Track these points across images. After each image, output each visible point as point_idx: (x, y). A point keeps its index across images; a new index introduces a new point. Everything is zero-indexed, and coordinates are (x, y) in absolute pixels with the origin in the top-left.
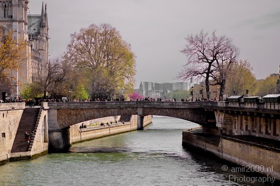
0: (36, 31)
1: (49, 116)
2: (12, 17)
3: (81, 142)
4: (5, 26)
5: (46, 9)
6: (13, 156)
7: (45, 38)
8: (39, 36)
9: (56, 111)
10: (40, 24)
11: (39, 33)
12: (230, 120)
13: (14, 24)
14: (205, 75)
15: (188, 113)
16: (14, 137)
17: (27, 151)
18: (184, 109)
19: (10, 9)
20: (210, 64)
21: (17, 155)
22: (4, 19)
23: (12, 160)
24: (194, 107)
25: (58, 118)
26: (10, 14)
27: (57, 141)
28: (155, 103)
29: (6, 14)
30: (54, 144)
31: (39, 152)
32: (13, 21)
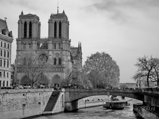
0: (76, 55)
1: (65, 95)
2: (62, 48)
3: (86, 108)
4: (59, 53)
5: (81, 45)
6: (43, 113)
7: (80, 58)
8: (77, 58)
9: (68, 93)
10: (78, 52)
11: (77, 56)
12: (150, 99)
13: (63, 52)
14: (147, 76)
15: (132, 95)
16: (46, 104)
17: (51, 111)
18: (130, 93)
19: (61, 45)
20: (149, 71)
21: (46, 113)
22: (59, 50)
23: (43, 115)
24: (135, 92)
25: (70, 96)
26: (61, 47)
27: (69, 107)
28: (116, 90)
29: (60, 47)
30: (67, 108)
31: (58, 111)
32: (63, 50)
